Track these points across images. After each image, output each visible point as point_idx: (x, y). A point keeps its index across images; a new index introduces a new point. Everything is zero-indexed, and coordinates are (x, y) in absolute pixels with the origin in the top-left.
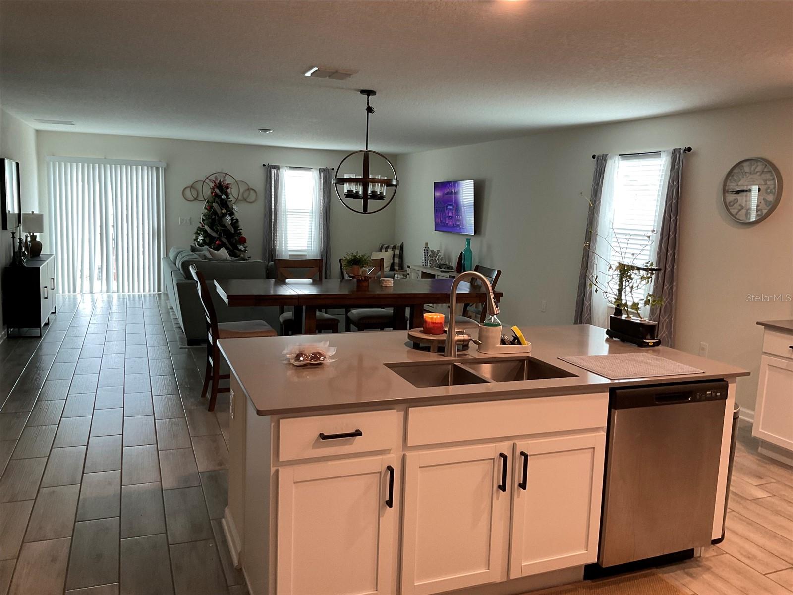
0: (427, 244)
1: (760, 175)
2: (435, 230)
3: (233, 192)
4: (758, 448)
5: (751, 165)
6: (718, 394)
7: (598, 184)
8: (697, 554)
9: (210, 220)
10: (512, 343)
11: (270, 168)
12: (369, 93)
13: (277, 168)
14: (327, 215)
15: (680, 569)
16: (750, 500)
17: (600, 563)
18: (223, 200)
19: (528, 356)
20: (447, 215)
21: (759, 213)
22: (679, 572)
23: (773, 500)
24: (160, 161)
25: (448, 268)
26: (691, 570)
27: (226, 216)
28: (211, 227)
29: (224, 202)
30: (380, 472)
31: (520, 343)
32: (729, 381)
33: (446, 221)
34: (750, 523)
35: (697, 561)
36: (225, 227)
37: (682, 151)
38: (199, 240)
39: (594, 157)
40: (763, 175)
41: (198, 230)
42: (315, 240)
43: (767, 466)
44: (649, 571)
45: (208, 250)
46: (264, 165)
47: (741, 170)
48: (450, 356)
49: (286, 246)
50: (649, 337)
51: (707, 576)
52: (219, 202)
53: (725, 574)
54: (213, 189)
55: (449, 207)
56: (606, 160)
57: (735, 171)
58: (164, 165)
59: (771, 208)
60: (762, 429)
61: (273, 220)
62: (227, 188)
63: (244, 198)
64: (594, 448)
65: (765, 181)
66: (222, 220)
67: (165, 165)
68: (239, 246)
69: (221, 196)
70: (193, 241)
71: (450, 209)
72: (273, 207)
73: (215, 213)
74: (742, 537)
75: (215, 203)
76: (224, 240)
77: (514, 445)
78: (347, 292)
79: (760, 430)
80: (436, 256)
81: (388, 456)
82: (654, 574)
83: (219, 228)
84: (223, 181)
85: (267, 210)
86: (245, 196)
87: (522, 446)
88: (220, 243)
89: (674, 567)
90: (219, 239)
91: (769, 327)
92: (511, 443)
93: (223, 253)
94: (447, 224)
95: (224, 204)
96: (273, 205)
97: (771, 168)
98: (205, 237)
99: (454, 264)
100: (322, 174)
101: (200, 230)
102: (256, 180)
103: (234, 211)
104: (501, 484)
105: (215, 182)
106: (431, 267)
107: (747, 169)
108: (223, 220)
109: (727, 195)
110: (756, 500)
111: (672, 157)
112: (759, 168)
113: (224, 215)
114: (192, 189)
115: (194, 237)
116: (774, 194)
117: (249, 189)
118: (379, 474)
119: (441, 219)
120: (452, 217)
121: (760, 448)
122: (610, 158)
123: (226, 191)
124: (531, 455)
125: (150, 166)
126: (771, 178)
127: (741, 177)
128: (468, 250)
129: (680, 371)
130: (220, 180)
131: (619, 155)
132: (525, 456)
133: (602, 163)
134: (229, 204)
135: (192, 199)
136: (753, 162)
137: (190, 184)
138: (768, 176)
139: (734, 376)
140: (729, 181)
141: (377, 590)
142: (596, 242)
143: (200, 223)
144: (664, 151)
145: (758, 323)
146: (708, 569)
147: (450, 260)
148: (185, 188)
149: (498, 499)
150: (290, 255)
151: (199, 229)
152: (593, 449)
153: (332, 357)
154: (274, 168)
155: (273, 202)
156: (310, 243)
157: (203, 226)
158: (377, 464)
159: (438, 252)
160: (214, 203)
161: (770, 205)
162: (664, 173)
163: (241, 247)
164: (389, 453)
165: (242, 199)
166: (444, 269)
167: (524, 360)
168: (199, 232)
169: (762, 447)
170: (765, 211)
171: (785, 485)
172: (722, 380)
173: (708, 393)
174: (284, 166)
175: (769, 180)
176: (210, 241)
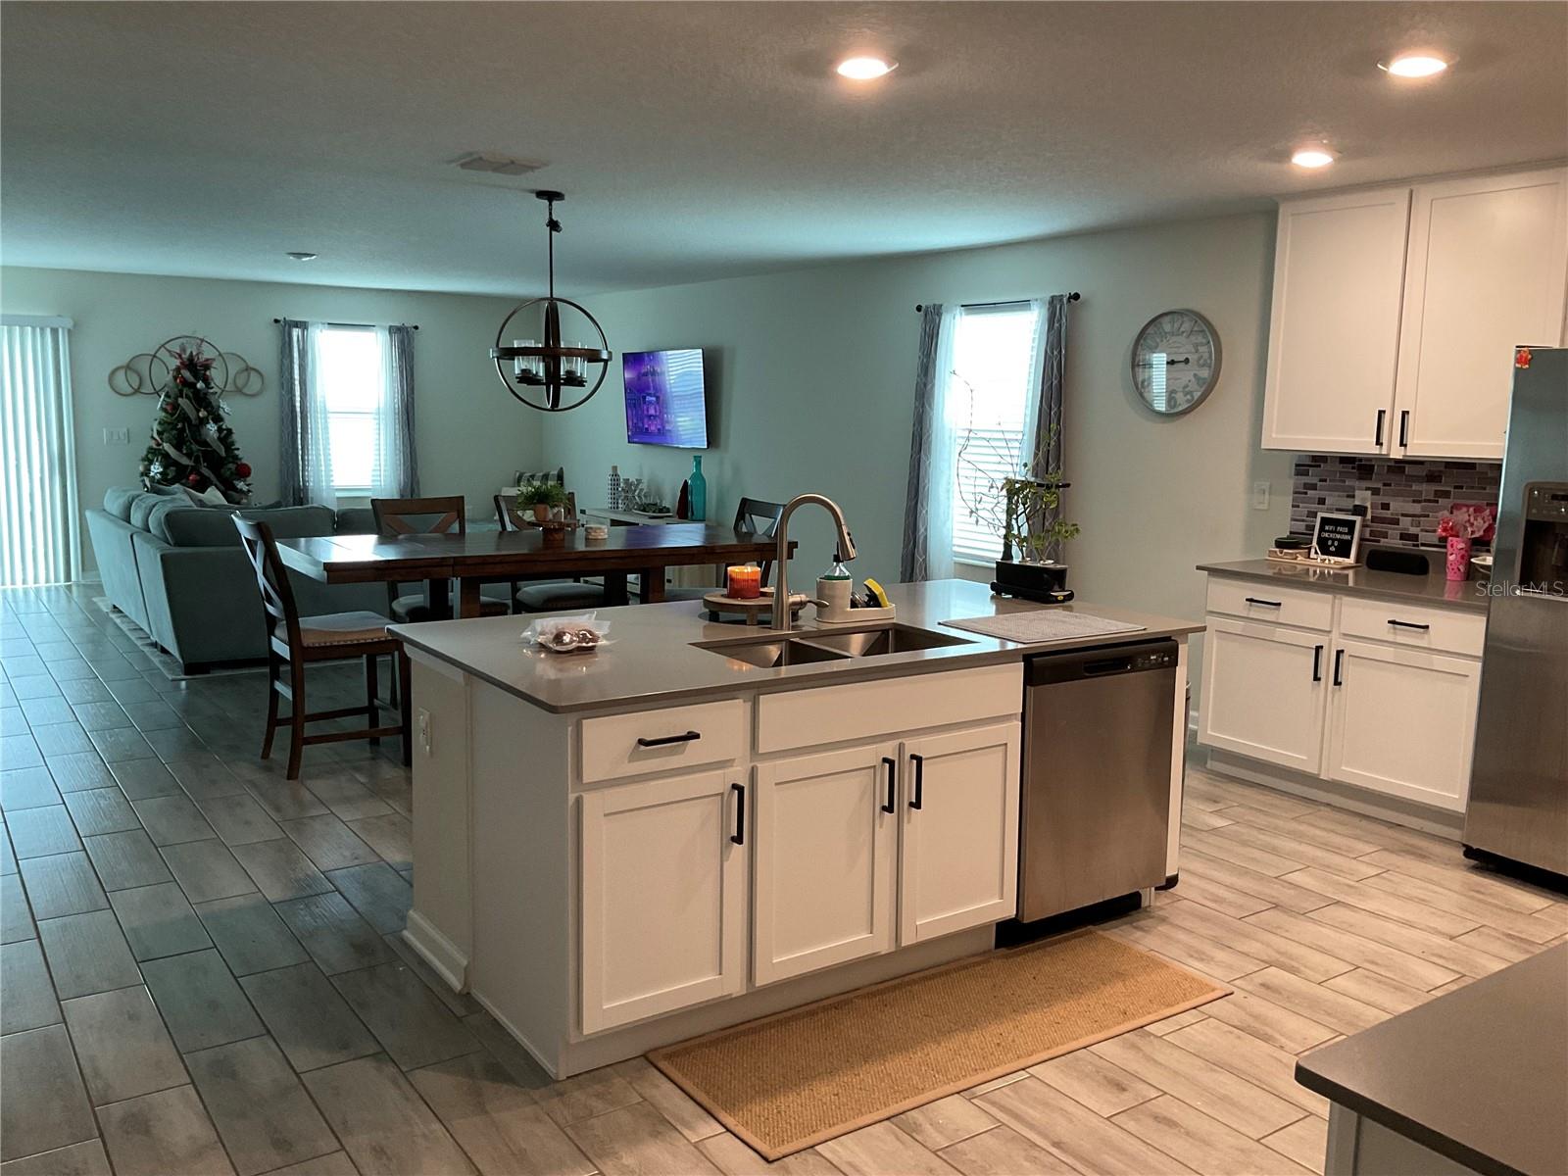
0: (615, 468)
1: (1188, 337)
2: (629, 442)
3: (216, 375)
4: (1206, 763)
5: (1172, 322)
6: (1166, 659)
7: (928, 355)
8: (1145, 903)
9: (174, 432)
10: (868, 605)
11: (290, 327)
12: (551, 196)
13: (303, 326)
14: (409, 416)
15: (1126, 924)
16: (1206, 831)
17: (1020, 918)
18: (199, 391)
19: (894, 624)
20: (645, 412)
21: (1189, 397)
22: (1124, 927)
23: (1235, 828)
24: (59, 316)
25: (661, 511)
26: (1142, 923)
27: (208, 423)
28: (178, 447)
29: (202, 395)
30: (722, 794)
31: (878, 605)
32: (1179, 641)
33: (643, 423)
34: (1212, 860)
35: (1147, 912)
36: (208, 445)
37: (1065, 300)
38: (152, 474)
39: (919, 309)
40: (1193, 338)
41: (149, 453)
42: (388, 468)
43: (1224, 786)
44: (1083, 929)
45: (186, 491)
46: (276, 321)
47: (1159, 329)
48: (782, 629)
49: (329, 481)
50: (1056, 588)
51: (1163, 928)
52: (191, 395)
53: (1187, 924)
54: (178, 370)
55: (648, 398)
56: (939, 315)
57: (1148, 331)
58: (69, 324)
59: (1205, 390)
60: (1212, 731)
61: (299, 431)
62: (207, 367)
63: (236, 387)
64: (1006, 744)
65: (1196, 346)
66: (199, 431)
67: (72, 323)
68: (236, 482)
69: (195, 384)
70: (138, 475)
71: (650, 402)
72: (298, 404)
73: (185, 418)
74: (1201, 877)
75: (182, 397)
76: (206, 472)
77: (901, 747)
78: (526, 551)
79: (1209, 732)
80: (635, 490)
81: (731, 769)
82: (1091, 932)
83: (195, 447)
84: (197, 354)
85: (287, 410)
86: (240, 383)
87: (913, 746)
88: (198, 478)
89: (1119, 921)
90: (195, 470)
91: (1214, 572)
92: (896, 742)
93: (213, 495)
94: (647, 429)
95: (202, 400)
96: (298, 399)
97: (1203, 325)
98: (165, 467)
99: (670, 500)
100: (396, 337)
101: (153, 454)
102: (262, 351)
103: (221, 412)
104: (887, 805)
105: (180, 356)
106: (627, 510)
107: (1167, 327)
108: (203, 431)
109: (1137, 369)
110: (1214, 831)
111: (1049, 309)
112: (1187, 326)
113: (203, 422)
114: (129, 372)
115: (141, 469)
116: (1210, 367)
117: (248, 369)
118: (719, 797)
119: (635, 421)
120: (655, 417)
121: (1209, 762)
122: (947, 312)
123: (205, 374)
124: (927, 759)
125: (39, 325)
126: (1204, 341)
127: (1158, 340)
128: (698, 476)
129: (1114, 629)
130: (191, 353)
131: (963, 306)
132: (919, 760)
133: (933, 320)
134: (212, 399)
135: (130, 390)
136: (1176, 316)
137: (125, 361)
138: (1200, 339)
139: (1185, 632)
140: (1140, 347)
141: (720, 974)
142: (930, 452)
143: (152, 437)
144: (1037, 300)
145: (1198, 568)
146: (1163, 920)
147: (660, 495)
148: (113, 373)
149: (881, 826)
150: (338, 498)
151: (151, 450)
152: (1004, 747)
153: (605, 637)
154: (297, 327)
155: (298, 393)
156: (378, 473)
157: (158, 444)
158: (718, 782)
159: (639, 481)
160: (180, 400)
161: (1204, 383)
162: (1037, 336)
163: (241, 485)
164: (732, 766)
165: (233, 389)
166: (654, 512)
167: (888, 631)
168: (150, 456)
169: (1212, 760)
170: (1197, 395)
171: (1251, 808)
172: (1168, 639)
173: (1152, 658)
174: (318, 323)
175: (1202, 345)
176: (175, 474)
